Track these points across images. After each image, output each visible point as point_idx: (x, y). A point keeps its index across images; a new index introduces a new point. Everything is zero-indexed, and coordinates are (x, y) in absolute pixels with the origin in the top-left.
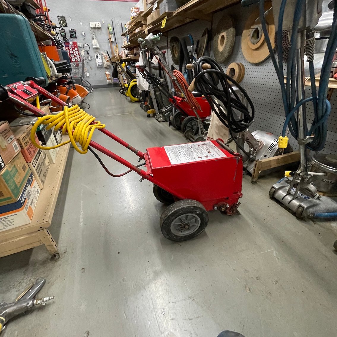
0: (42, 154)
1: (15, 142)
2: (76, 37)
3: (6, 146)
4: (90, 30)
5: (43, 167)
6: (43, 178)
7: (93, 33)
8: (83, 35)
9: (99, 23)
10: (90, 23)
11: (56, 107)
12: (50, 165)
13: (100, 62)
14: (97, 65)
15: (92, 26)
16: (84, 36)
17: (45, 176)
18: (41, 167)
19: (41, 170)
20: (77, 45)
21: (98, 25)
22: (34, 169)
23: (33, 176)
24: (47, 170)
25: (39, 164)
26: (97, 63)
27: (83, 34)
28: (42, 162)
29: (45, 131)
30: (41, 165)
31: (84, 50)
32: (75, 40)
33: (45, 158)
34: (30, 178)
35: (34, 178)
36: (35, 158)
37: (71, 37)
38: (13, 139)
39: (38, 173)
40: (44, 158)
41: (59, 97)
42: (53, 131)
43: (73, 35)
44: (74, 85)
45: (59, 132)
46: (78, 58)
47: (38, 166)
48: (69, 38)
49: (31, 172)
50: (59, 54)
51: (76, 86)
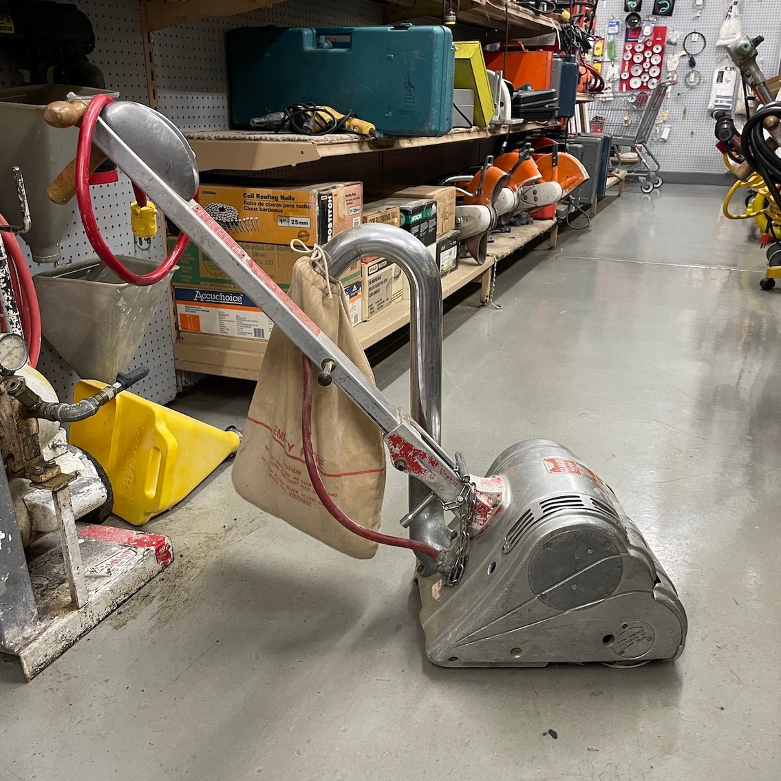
0: (393, 267)
1: (359, 218)
3: (344, 216)
5: (385, 289)
6: (375, 307)
11: (472, 195)
12: (400, 298)
13: (724, 94)
14: (711, 105)
17: (380, 305)
18: (381, 286)
19: (379, 290)
20: (663, 37)
22: (368, 279)
23: (360, 289)
25: (379, 278)
26: (713, 98)
28: (387, 280)
29: (419, 228)
30: (382, 283)
31: (684, 53)
32: (663, 22)
33: (396, 279)
34: (355, 287)
35: (359, 293)
36: (378, 263)
37: (655, 13)
38: (358, 212)
39: (370, 289)
40: (393, 275)
41: (486, 172)
42: (438, 240)
43: (665, 5)
44: (555, 154)
45: (454, 250)
46: (651, 78)
47: (376, 280)
48: (648, 17)
49: (360, 279)
50: (552, 72)
51: (561, 156)
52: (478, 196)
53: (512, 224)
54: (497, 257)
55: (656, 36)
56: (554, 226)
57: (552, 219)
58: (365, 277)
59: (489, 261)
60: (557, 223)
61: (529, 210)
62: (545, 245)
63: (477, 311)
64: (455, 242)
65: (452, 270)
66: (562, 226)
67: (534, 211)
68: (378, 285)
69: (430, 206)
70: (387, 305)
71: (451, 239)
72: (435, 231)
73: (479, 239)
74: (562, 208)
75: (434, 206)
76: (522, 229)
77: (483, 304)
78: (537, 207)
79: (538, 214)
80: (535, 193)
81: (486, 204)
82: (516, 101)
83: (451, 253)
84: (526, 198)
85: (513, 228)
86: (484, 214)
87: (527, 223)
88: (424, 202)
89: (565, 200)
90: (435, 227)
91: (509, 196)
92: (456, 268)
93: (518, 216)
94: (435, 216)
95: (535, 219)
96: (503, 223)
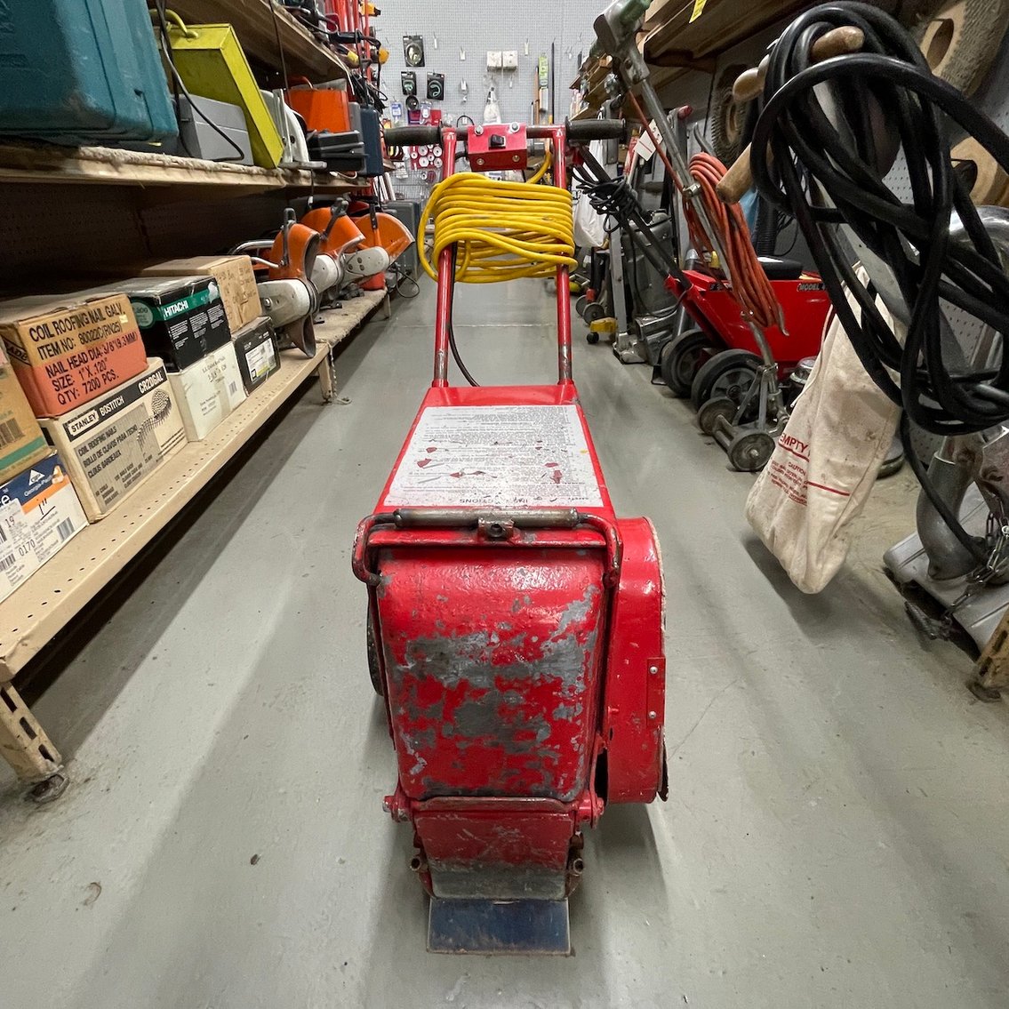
0: (146, 400)
2: (441, 98)
4: (485, 76)
5: (136, 444)
6: (117, 486)
7: (492, 86)
8: (461, 91)
9: (513, 53)
10: (489, 54)
11: (277, 266)
12: (184, 442)
15: (492, 64)
16: (466, 93)
17: (131, 476)
18: (121, 443)
19: (118, 454)
21: (510, 59)
22: (73, 445)
23: (56, 471)
24: (154, 459)
25: (110, 433)
27: (464, 87)
28: (135, 428)
29: (189, 326)
30: (122, 438)
32: (438, 106)
33: (160, 416)
36: (97, 408)
37: (429, 97)
39: (86, 463)
40: (151, 414)
41: (289, 233)
42: (234, 336)
43: (436, 89)
44: (373, 215)
45: (268, 346)
46: (435, 157)
47: (102, 438)
48: (424, 100)
49: (49, 452)
50: (350, 118)
51: (381, 217)
52: (286, 267)
53: (342, 298)
54: (331, 343)
55: (434, 119)
56: (386, 296)
57: (382, 288)
58: (61, 444)
59: (322, 350)
60: (388, 293)
61: (357, 281)
62: (380, 315)
63: (321, 411)
64: (267, 334)
65: (271, 373)
66: (392, 294)
67: (363, 281)
68: (113, 444)
69: (202, 287)
70: (152, 468)
71: (259, 330)
72: (225, 324)
73: (302, 325)
74: (390, 276)
75: (211, 287)
76: (354, 302)
77: (327, 402)
78: (365, 277)
79: (366, 284)
80: (360, 260)
81: (299, 278)
82: (313, 144)
83: (263, 351)
84: (351, 267)
85: (343, 303)
86: (299, 291)
87: (358, 296)
88: (188, 281)
89: (392, 268)
90: (224, 317)
91: (328, 265)
92: (278, 367)
93: (347, 289)
94: (218, 301)
95: (366, 289)
96: (331, 298)
